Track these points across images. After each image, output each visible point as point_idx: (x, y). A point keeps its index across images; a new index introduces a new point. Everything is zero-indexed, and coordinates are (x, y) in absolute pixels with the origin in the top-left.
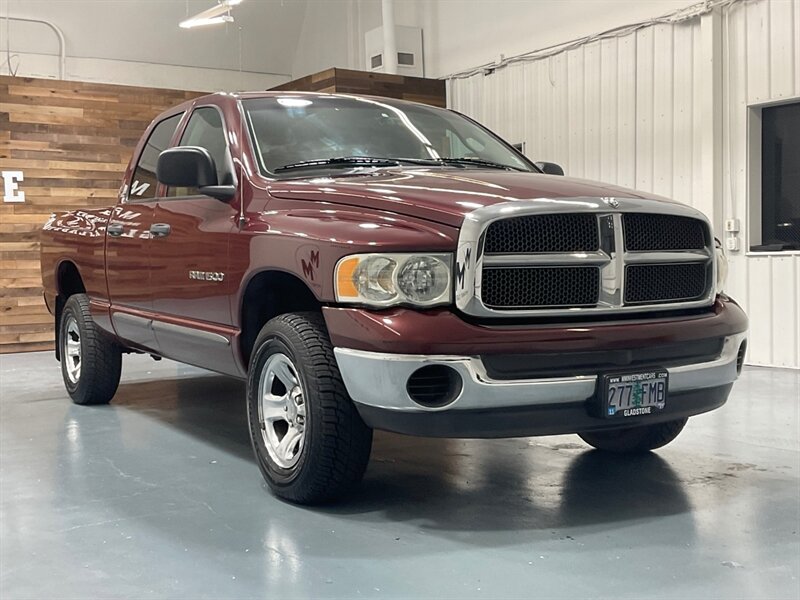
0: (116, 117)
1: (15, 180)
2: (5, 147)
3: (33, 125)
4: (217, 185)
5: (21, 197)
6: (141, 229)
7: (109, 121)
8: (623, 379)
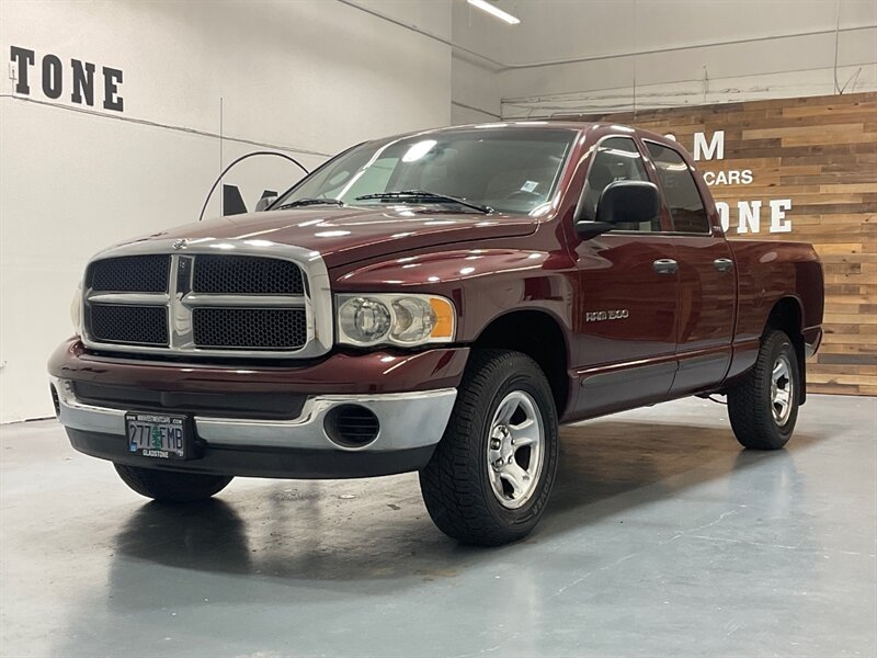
1: (782, 208)
2: (774, 175)
3: (806, 148)
5: (787, 227)
8: (139, 418)
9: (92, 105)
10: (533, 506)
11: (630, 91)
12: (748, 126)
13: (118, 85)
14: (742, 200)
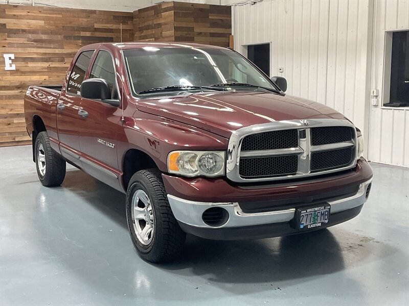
0: (61, 25)
1: (10, 58)
2: (4, 41)
3: (19, 30)
4: (111, 99)
5: (13, 68)
6: (73, 104)
7: (57, 27)
8: (308, 211)
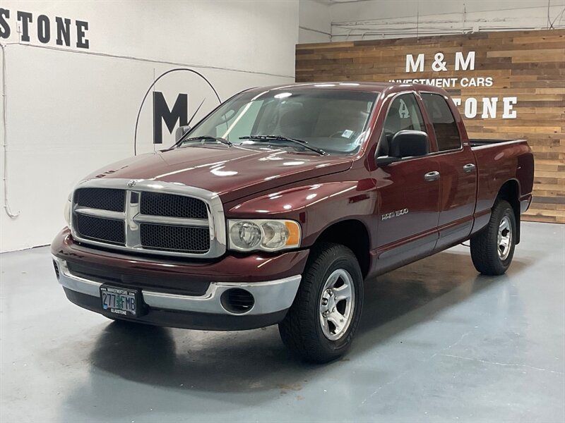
1: (511, 103)
2: (506, 81)
3: (527, 64)
5: (514, 115)
8: (108, 290)
9: (69, 45)
10: (347, 337)
11: (415, 19)
12: (491, 49)
13: (85, 31)
14: (486, 97)
